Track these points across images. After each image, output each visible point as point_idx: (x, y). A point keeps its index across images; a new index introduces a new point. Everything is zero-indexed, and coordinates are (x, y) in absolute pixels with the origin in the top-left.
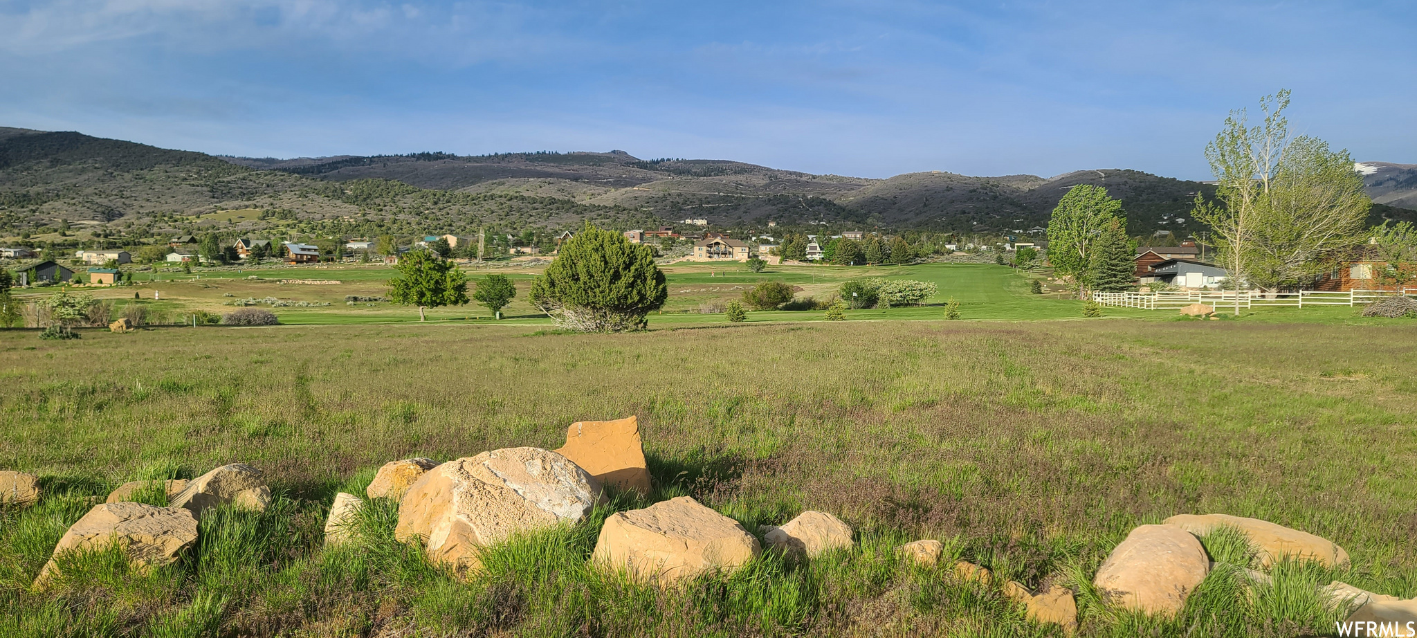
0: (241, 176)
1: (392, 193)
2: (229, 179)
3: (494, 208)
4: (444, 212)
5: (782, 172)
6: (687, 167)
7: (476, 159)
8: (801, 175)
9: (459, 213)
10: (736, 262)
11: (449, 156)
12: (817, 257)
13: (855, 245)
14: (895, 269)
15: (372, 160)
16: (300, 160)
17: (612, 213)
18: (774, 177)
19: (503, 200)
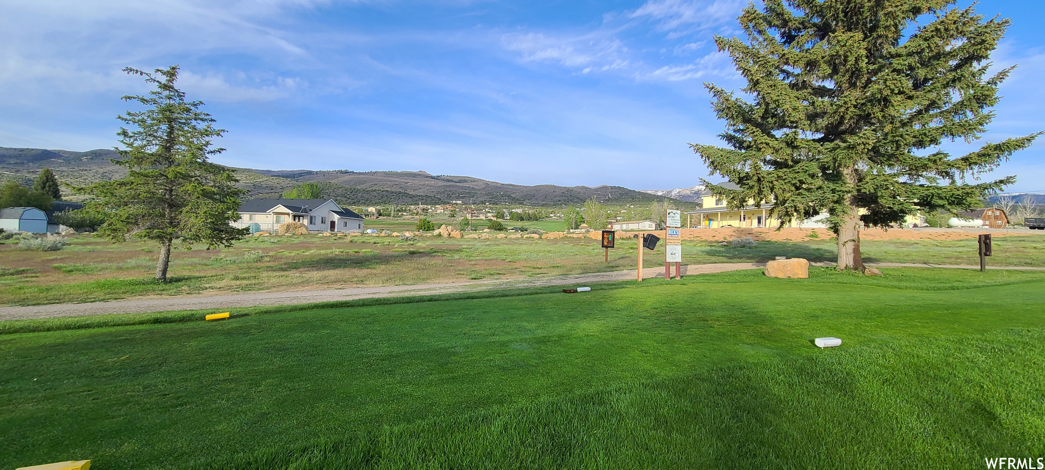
0: (265, 179)
1: (333, 188)
2: (260, 180)
3: (376, 195)
4: (355, 196)
5: (490, 182)
6: (451, 179)
7: (363, 174)
8: (498, 183)
9: (362, 197)
10: (482, 219)
11: (351, 172)
12: (508, 218)
13: (520, 214)
14: (533, 222)
15: (317, 173)
16: (282, 171)
17: (424, 198)
18: (487, 184)
19: (380, 192)
